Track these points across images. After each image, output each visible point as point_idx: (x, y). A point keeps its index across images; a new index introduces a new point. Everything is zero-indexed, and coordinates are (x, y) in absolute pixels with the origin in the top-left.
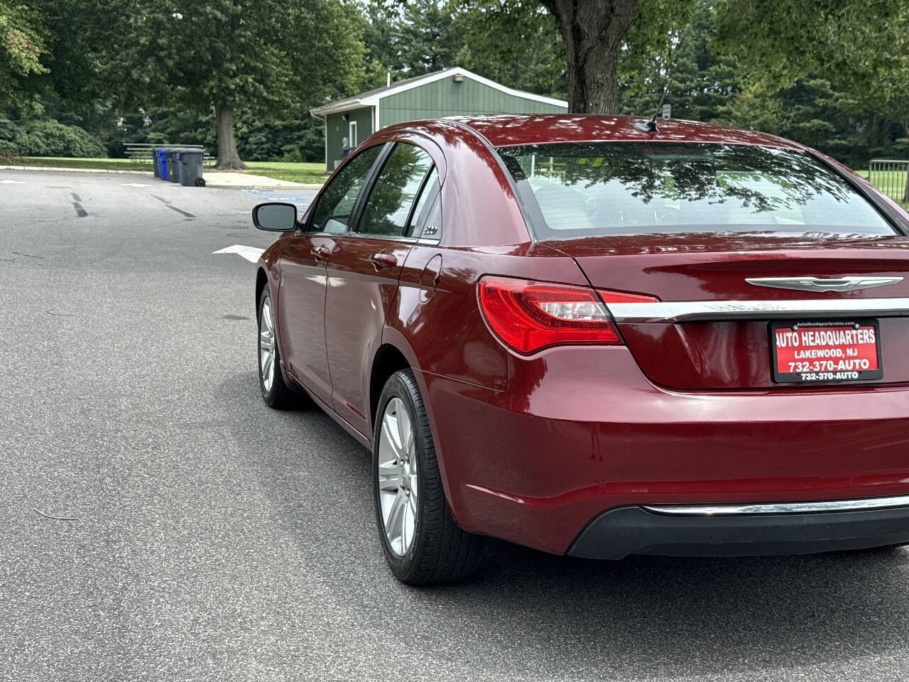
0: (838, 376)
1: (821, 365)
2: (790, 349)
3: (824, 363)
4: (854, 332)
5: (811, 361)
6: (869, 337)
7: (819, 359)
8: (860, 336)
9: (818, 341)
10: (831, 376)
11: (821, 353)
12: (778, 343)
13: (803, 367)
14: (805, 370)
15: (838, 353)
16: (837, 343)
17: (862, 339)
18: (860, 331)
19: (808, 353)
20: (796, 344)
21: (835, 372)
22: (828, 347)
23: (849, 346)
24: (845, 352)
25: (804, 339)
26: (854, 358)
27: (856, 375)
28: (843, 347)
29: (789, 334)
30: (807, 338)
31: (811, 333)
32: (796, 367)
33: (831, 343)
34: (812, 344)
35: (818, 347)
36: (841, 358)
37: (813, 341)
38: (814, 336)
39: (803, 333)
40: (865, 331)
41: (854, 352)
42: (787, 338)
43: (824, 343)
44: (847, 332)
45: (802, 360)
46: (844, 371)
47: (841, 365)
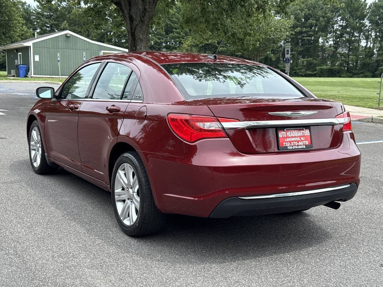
0: (299, 147)
1: (293, 143)
2: (284, 138)
3: (294, 142)
4: (303, 131)
5: (290, 142)
6: (308, 133)
7: (293, 141)
8: (305, 133)
9: (292, 135)
10: (297, 147)
11: (293, 139)
12: (280, 136)
13: (288, 144)
14: (288, 145)
15: (298, 139)
16: (298, 135)
17: (306, 134)
18: (305, 131)
19: (289, 139)
20: (285, 136)
21: (298, 146)
22: (295, 137)
23: (302, 136)
24: (300, 138)
25: (288, 134)
26: (303, 140)
27: (304, 147)
28: (300, 137)
29: (283, 133)
30: (289, 134)
31: (290, 132)
32: (286, 144)
33: (296, 135)
34: (290, 136)
35: (292, 137)
36: (299, 141)
37: (291, 135)
38: (291, 133)
39: (287, 132)
40: (307, 131)
41: (303, 138)
42: (282, 134)
43: (294, 136)
44: (301, 131)
45: (287, 142)
46: (301, 145)
47: (300, 143)
